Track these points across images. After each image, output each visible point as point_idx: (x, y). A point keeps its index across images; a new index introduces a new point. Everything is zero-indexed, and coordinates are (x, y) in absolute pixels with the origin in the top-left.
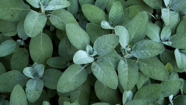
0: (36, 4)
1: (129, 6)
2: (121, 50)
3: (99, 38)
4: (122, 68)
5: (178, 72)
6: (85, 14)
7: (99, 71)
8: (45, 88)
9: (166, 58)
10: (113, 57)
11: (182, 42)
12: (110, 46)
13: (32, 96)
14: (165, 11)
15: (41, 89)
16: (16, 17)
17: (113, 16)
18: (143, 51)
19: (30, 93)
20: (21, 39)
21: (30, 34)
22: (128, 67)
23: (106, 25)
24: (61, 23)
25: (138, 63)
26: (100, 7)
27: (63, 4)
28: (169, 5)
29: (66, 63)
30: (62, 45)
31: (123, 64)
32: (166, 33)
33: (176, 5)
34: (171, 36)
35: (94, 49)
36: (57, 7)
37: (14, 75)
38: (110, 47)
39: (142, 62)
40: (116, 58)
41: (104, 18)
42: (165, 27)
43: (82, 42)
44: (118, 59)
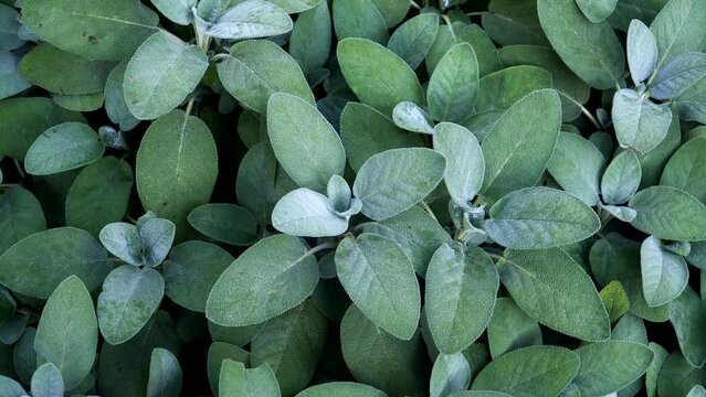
0: (179, 13)
1: (507, 66)
2: (451, 211)
3: (378, 156)
4: (442, 271)
5: (644, 320)
6: (346, 71)
7: (361, 271)
8: (167, 304)
9: (609, 265)
10: (418, 231)
11: (676, 218)
12: (410, 188)
13: (115, 323)
14: (629, 99)
15: (153, 305)
16: (105, 47)
17: (441, 92)
18: (523, 225)
19: (114, 312)
20: (116, 127)
21: (141, 107)
22: (465, 271)
23: (410, 117)
24: (255, 88)
25: (506, 265)
26: (406, 57)
27: (269, 21)
28: (646, 81)
29: (258, 231)
30: (249, 166)
31: (448, 258)
32: (623, 178)
33: (671, 84)
34: (639, 190)
35: (355, 194)
36: (249, 31)
37: (71, 245)
38: (408, 194)
39: (521, 263)
40: (428, 235)
41: (411, 93)
42: (621, 155)
43: (315, 162)
44: (436, 241)
